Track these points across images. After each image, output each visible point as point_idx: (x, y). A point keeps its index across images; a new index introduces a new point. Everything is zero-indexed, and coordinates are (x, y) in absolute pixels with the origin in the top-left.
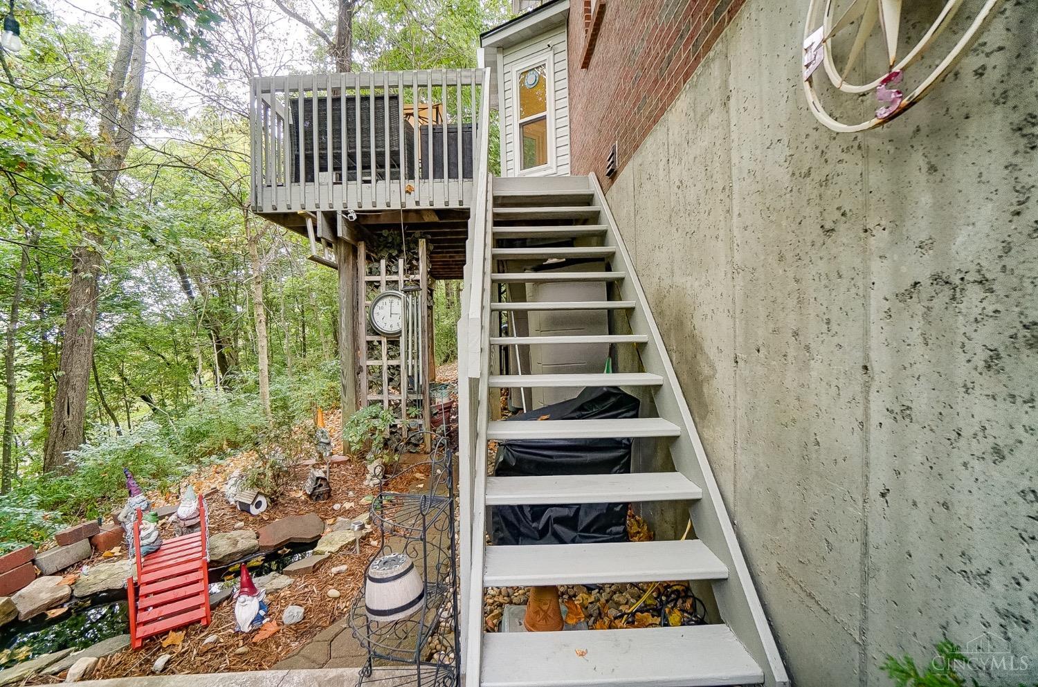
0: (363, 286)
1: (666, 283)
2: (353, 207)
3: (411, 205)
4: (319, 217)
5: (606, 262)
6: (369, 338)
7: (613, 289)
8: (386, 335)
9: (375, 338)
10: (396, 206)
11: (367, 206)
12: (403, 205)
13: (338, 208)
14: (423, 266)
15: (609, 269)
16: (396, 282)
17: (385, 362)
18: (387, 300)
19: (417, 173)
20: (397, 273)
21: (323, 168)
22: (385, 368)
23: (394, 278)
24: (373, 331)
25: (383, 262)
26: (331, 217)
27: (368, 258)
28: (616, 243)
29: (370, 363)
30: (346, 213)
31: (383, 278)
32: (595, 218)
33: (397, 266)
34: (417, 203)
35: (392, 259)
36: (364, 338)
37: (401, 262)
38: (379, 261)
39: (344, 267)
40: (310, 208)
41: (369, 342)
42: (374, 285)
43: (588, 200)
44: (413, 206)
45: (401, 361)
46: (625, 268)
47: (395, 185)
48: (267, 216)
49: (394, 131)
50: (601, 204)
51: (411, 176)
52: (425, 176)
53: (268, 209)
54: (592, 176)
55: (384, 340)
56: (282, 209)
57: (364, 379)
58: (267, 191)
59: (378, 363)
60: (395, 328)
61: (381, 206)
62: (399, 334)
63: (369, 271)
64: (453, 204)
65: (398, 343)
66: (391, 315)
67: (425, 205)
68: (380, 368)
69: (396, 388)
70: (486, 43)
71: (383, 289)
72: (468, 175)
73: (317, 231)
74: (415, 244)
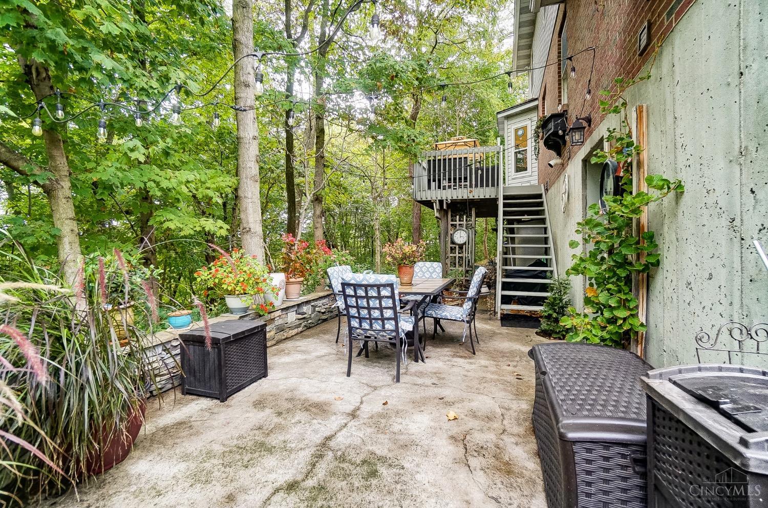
0: (450, 226)
1: (555, 230)
2: (449, 198)
3: (471, 197)
4: (437, 202)
5: (543, 221)
6: (452, 246)
7: (544, 230)
8: (459, 245)
9: (454, 246)
10: (466, 197)
11: (455, 198)
12: (468, 197)
13: (444, 198)
14: (473, 216)
15: (544, 224)
16: (463, 225)
17: (457, 255)
18: (459, 231)
19: (474, 185)
20: (463, 221)
21: (434, 181)
22: (457, 257)
23: (461, 223)
24: (453, 242)
25: (458, 217)
26: (441, 202)
27: (452, 216)
28: (547, 215)
29: (452, 255)
30: (447, 200)
31: (458, 223)
32: (541, 204)
33: (463, 219)
34: (473, 197)
35: (461, 217)
36: (449, 245)
37: (465, 217)
38: (456, 216)
39: (443, 219)
40: (433, 198)
41: (451, 248)
42: (454, 226)
43: (540, 196)
45: (464, 255)
46: (548, 224)
47: (465, 190)
48: (418, 201)
49: (466, 169)
50: (544, 199)
51: (471, 186)
52: (476, 186)
53: (419, 199)
54: (542, 186)
55: (457, 247)
56: (424, 199)
57: (449, 261)
58: (419, 193)
59: (454, 255)
60: (462, 242)
61: (460, 198)
62: (463, 244)
63: (452, 220)
64: (487, 197)
65: (462, 248)
66: (460, 237)
67: (476, 197)
68: (455, 257)
69: (461, 265)
70: (499, 116)
71: (458, 227)
72: (493, 185)
73: (436, 206)
74: (471, 210)
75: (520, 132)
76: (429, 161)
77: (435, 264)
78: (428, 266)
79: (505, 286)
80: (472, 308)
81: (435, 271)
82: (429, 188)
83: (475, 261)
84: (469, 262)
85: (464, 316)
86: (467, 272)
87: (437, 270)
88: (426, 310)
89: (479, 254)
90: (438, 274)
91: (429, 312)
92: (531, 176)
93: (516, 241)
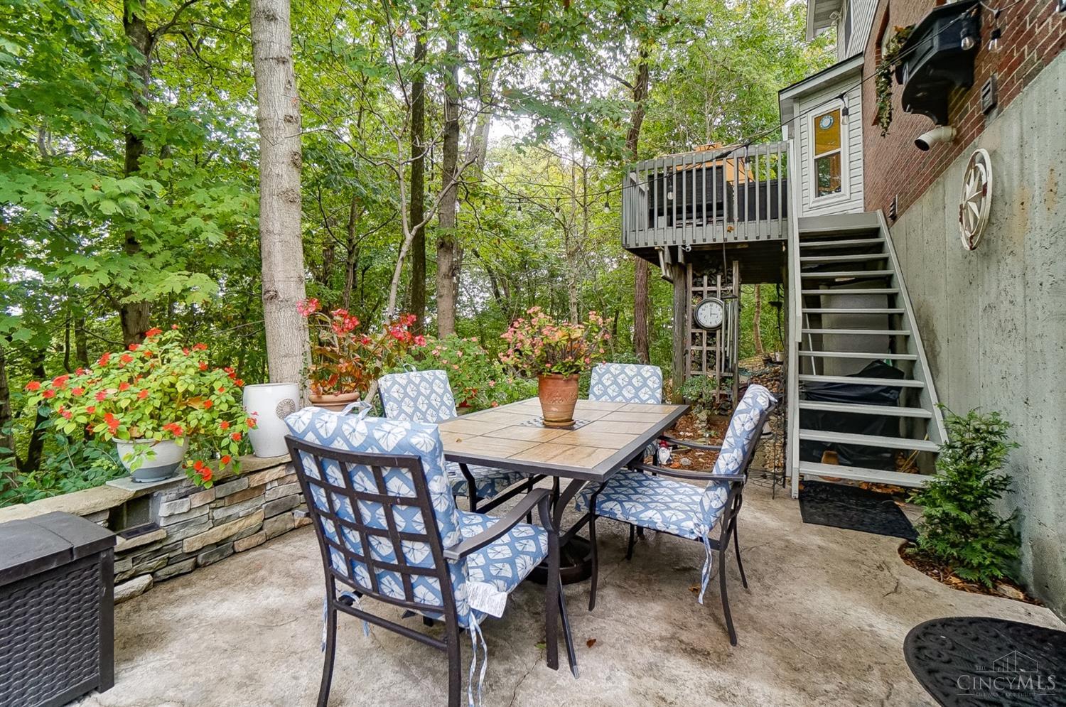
0: (690, 294)
1: (922, 299)
2: (689, 243)
3: (731, 240)
4: (666, 250)
5: (887, 281)
6: (694, 331)
7: (892, 300)
8: (707, 329)
9: (699, 331)
10: (720, 240)
11: (699, 242)
12: (725, 239)
13: (679, 243)
14: (735, 279)
15: (889, 286)
16: (715, 292)
17: (705, 348)
18: (708, 304)
19: (736, 218)
20: (716, 285)
21: (661, 214)
22: (705, 352)
23: (713, 288)
24: (696, 325)
25: (706, 278)
26: (673, 250)
27: (694, 276)
28: (895, 268)
29: (694, 348)
30: (684, 246)
31: (706, 288)
32: (880, 247)
33: (716, 281)
34: (736, 238)
35: (712, 277)
36: (690, 330)
37: (719, 277)
38: (702, 277)
39: (677, 282)
40: (661, 243)
41: (693, 334)
42: (698, 294)
43: (875, 232)
44: (732, 240)
45: (717, 349)
46: (899, 286)
47: (720, 226)
48: (631, 250)
49: (720, 189)
50: (885, 237)
51: (730, 219)
52: (741, 219)
53: (633, 246)
54: (879, 212)
55: (705, 333)
56: (642, 245)
57: (689, 359)
58: (633, 235)
59: (699, 348)
60: (714, 324)
61: (709, 241)
62: (715, 329)
63: (695, 284)
64: (763, 238)
65: (714, 335)
66: (711, 314)
67: (741, 239)
68: (701, 352)
69: (712, 367)
70: (783, 97)
71: (705, 297)
72: (774, 216)
73: (664, 258)
74: (730, 265)
75: (826, 123)
76: (651, 177)
77: (647, 370)
78: (631, 373)
79: (809, 420)
80: (726, 505)
81: (645, 385)
82: (651, 225)
83: (739, 359)
84: (727, 360)
85: (705, 529)
86: (723, 379)
87: (650, 383)
88: (600, 497)
89: (746, 345)
90: (653, 390)
91: (608, 506)
92: (848, 201)
93: (825, 320)
